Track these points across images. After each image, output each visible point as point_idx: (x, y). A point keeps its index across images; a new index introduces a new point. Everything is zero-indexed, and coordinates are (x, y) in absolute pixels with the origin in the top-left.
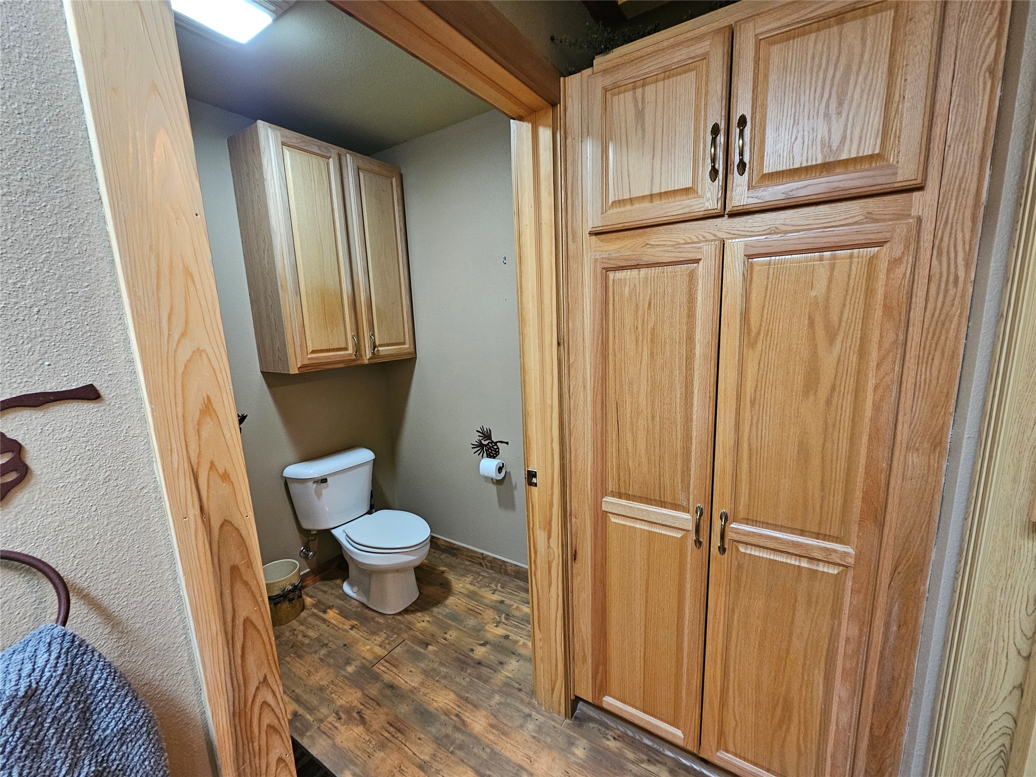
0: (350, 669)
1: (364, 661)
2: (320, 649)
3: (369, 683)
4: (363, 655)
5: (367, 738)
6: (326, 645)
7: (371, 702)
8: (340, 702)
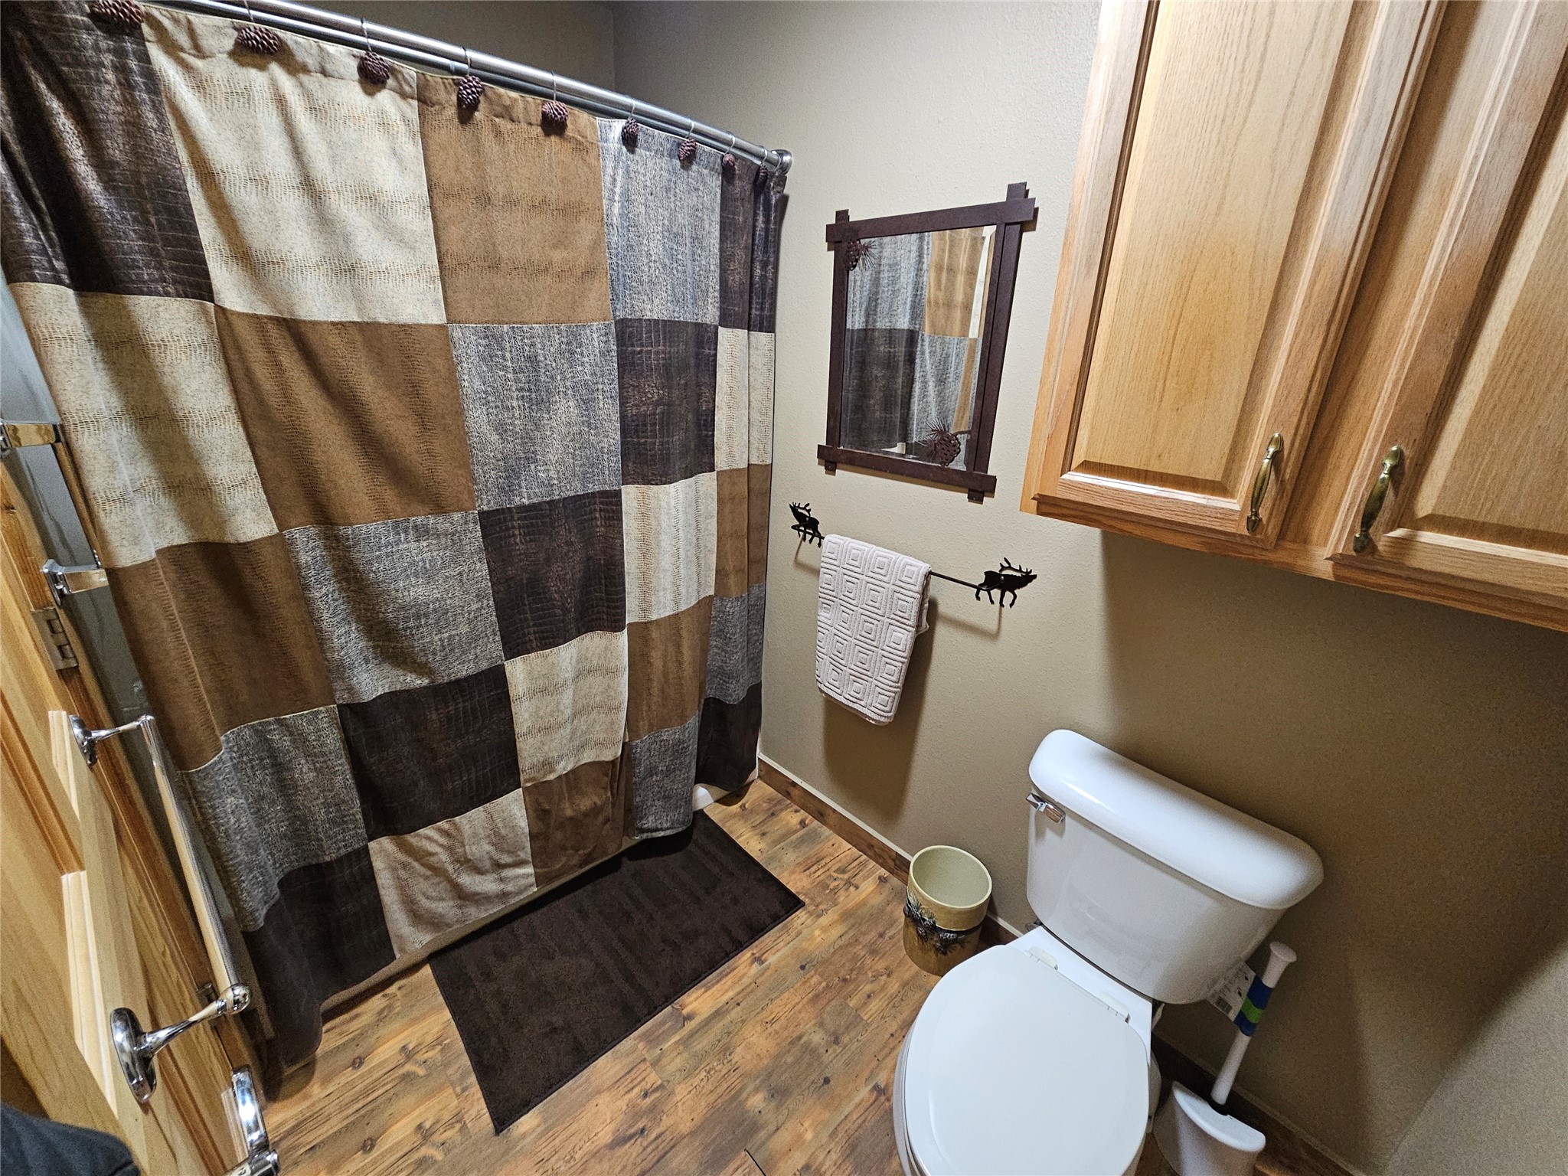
0: (757, 1101)
1: (771, 1128)
2: (826, 1032)
3: (706, 1148)
4: (788, 1125)
5: (577, 1156)
6: (836, 1041)
7: (657, 1155)
8: (681, 1091)
